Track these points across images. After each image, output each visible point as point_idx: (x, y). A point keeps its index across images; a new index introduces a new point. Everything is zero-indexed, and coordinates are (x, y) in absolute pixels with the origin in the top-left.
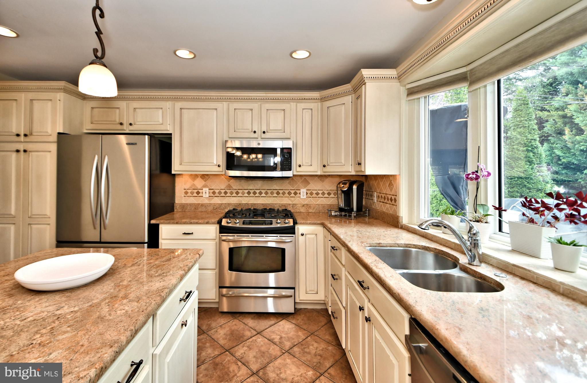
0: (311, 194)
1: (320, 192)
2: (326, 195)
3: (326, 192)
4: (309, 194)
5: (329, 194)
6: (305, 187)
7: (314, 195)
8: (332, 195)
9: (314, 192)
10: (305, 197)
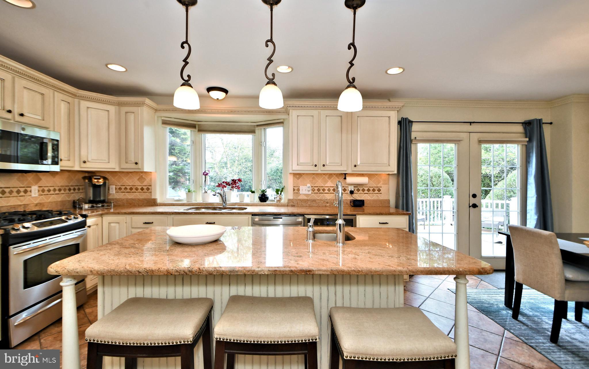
0: (43, 191)
1: (52, 188)
2: (57, 192)
3: (57, 188)
4: (41, 192)
5: (60, 190)
6: (36, 183)
7: (46, 193)
8: (62, 192)
9: (46, 189)
10: (37, 195)
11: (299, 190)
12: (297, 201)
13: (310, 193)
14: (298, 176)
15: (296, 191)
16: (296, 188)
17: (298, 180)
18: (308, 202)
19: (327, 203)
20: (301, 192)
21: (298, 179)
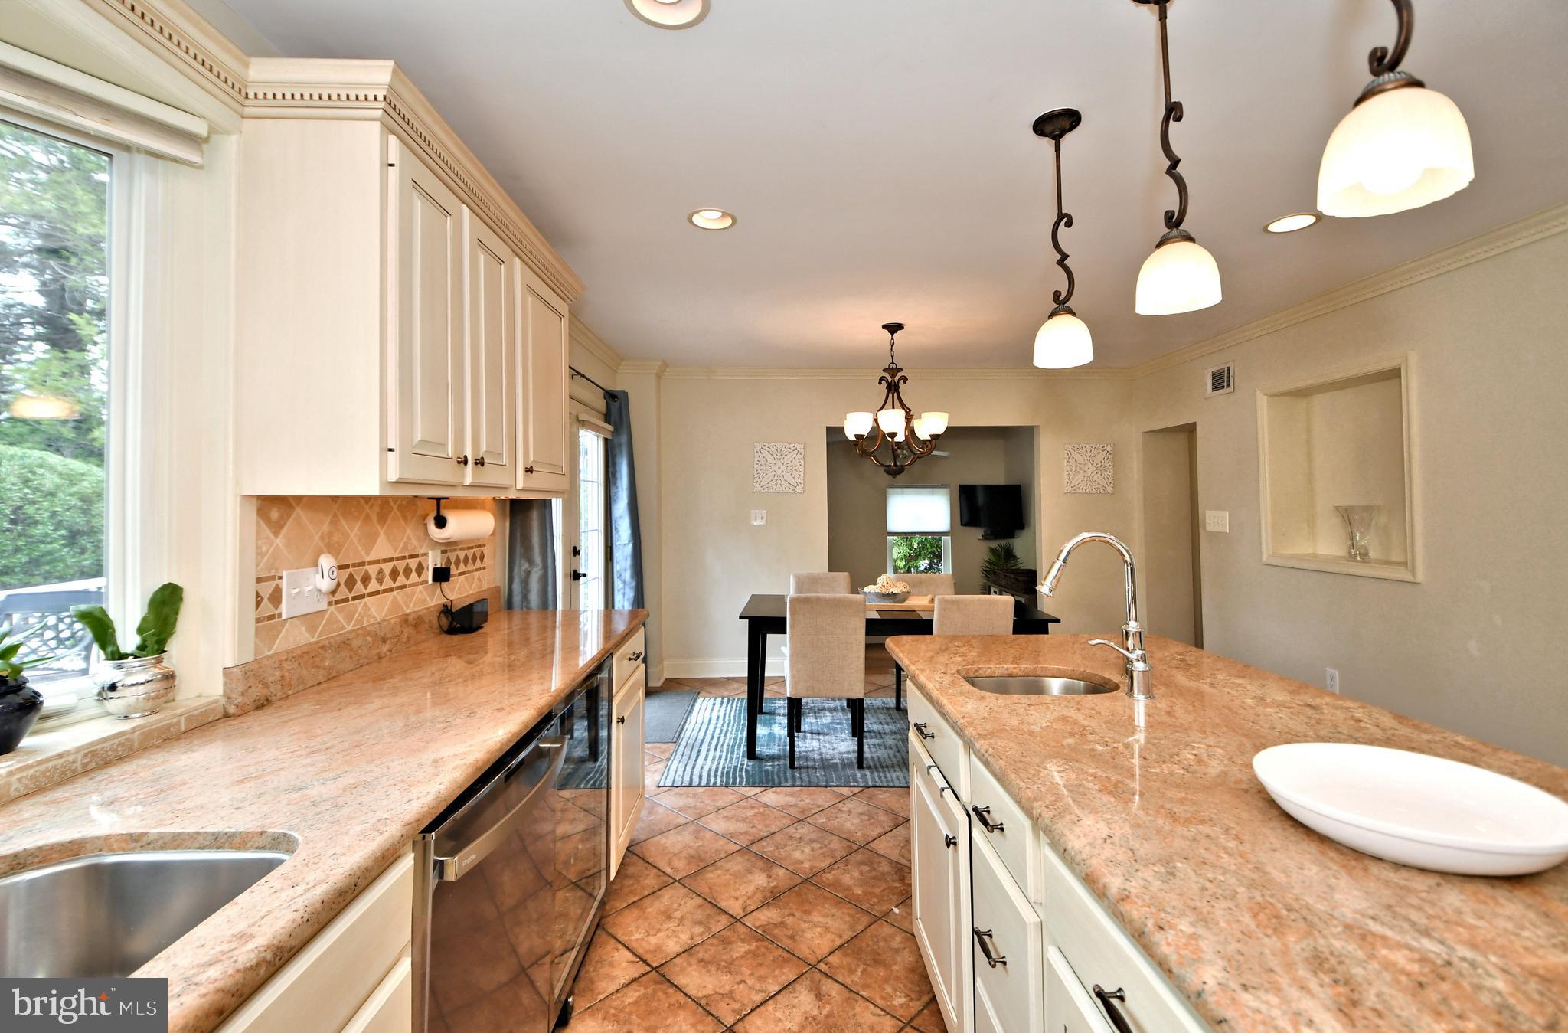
11: (276, 597)
12: (280, 668)
13: (323, 606)
14: (275, 514)
15: (267, 608)
16: (267, 589)
17: (276, 534)
18: (322, 660)
19: (384, 641)
20: (285, 610)
21: (277, 527)
